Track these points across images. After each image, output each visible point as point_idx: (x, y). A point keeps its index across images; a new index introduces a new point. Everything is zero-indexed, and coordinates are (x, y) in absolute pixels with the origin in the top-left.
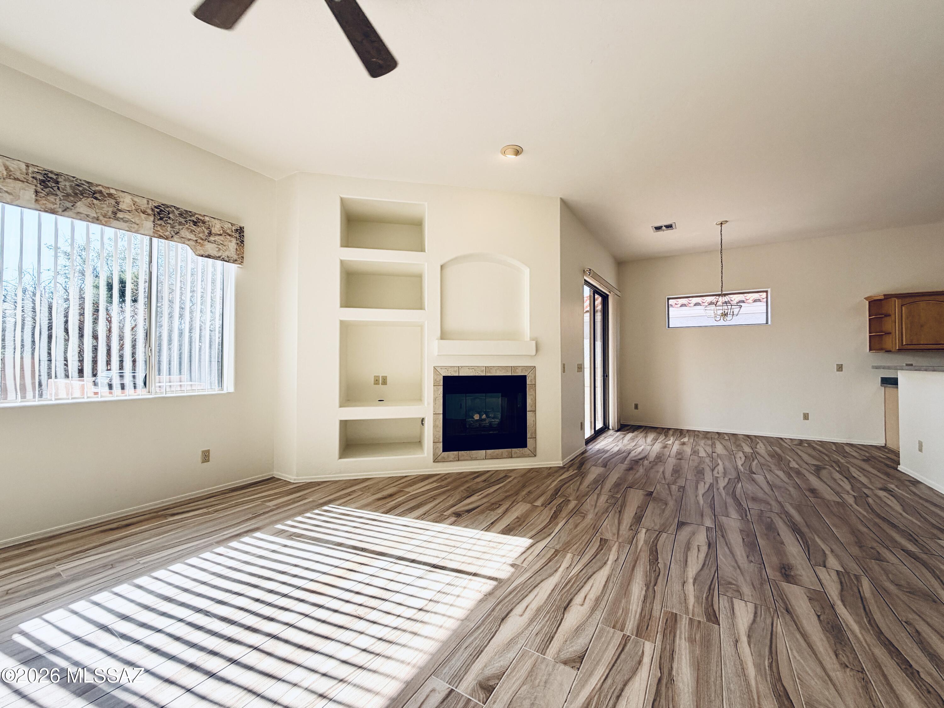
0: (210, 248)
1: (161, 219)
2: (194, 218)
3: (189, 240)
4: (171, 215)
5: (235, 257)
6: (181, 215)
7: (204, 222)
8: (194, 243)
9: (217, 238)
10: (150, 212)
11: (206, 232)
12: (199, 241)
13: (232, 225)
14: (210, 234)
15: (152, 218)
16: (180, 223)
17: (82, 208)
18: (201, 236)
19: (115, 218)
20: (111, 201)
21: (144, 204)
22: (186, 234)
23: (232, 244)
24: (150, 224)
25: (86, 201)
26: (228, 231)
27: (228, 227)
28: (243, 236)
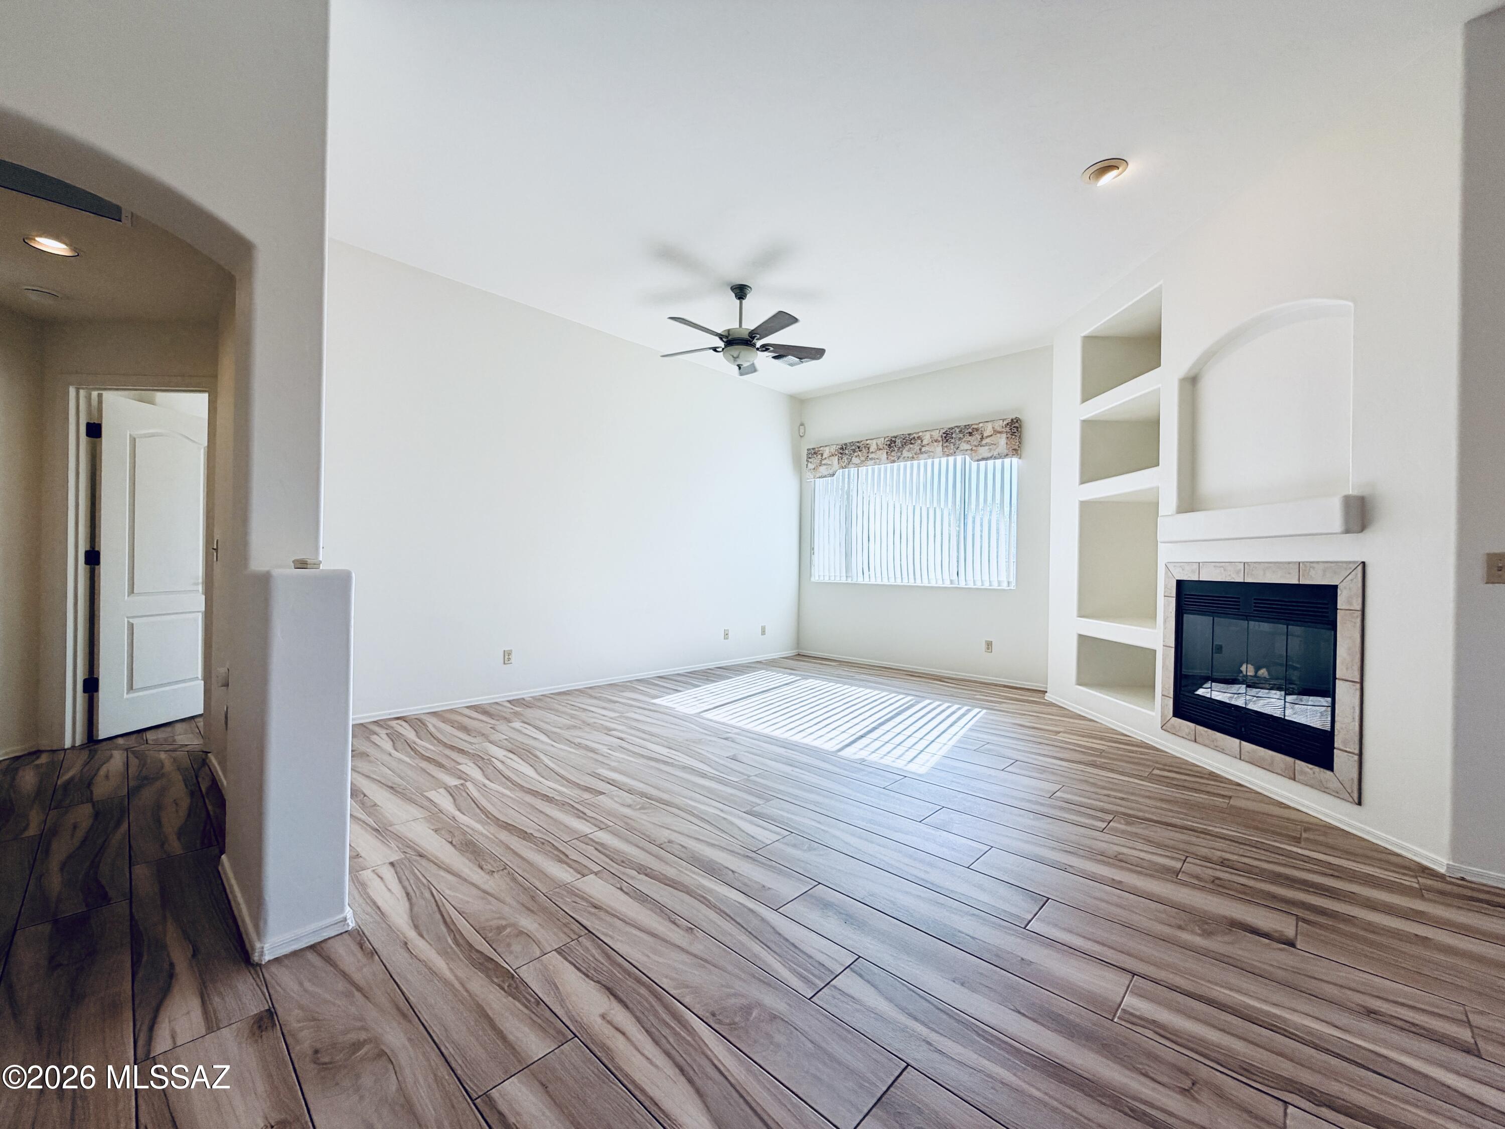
0: (984, 451)
1: (947, 441)
2: (970, 430)
3: (967, 450)
4: (954, 436)
5: (1006, 452)
6: (960, 431)
7: (977, 430)
8: (969, 452)
9: (988, 440)
10: (940, 439)
11: (979, 437)
12: (974, 448)
13: (1004, 421)
14: (982, 438)
15: (941, 443)
16: (960, 439)
17: (905, 453)
18: (975, 443)
19: (921, 453)
20: (919, 441)
21: (937, 435)
22: (964, 446)
23: (1002, 440)
24: (940, 448)
25: (907, 448)
26: (999, 429)
27: (999, 425)
28: (1015, 428)
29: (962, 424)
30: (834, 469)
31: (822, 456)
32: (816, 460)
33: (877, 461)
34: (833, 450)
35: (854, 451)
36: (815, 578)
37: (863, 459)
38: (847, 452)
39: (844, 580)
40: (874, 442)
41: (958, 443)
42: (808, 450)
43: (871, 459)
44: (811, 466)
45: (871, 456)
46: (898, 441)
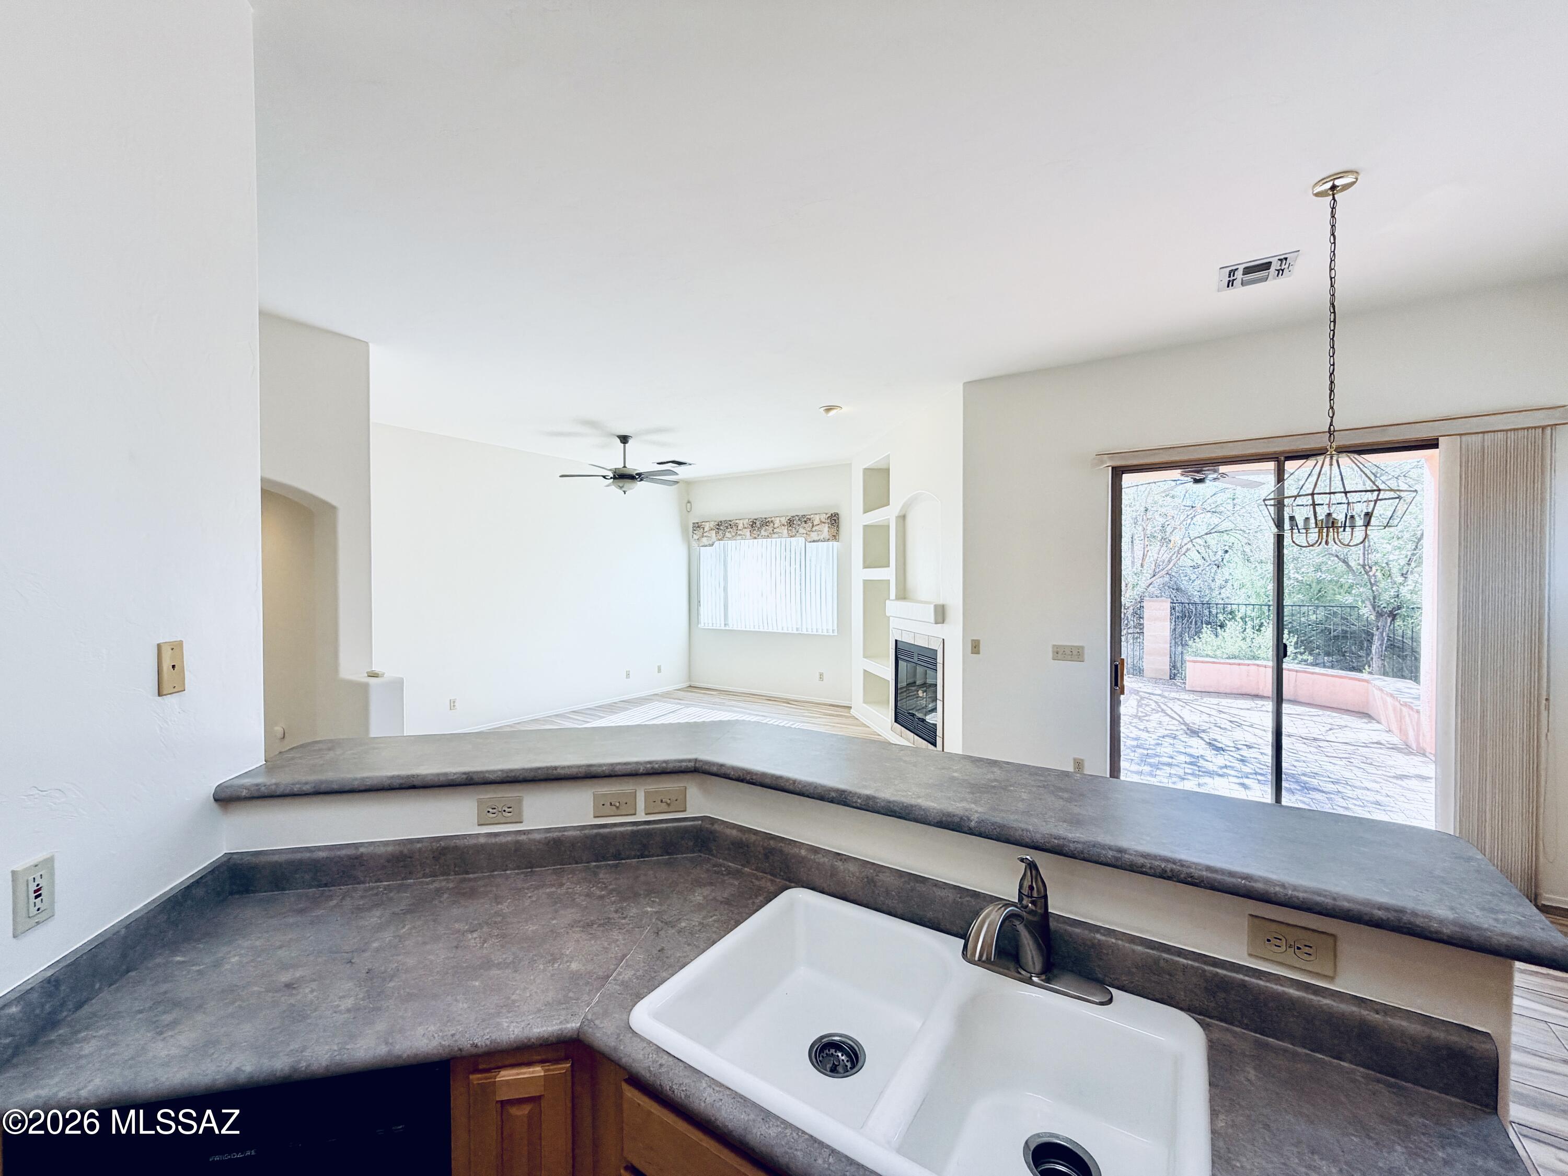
0: (814, 536)
1: (790, 526)
2: (805, 519)
3: (803, 534)
4: (795, 522)
5: (828, 537)
6: (799, 519)
7: (810, 519)
8: (805, 535)
9: (817, 528)
10: (786, 524)
11: (811, 525)
12: (808, 533)
13: (826, 514)
14: (813, 526)
15: (786, 527)
16: (799, 525)
17: (763, 533)
18: (809, 529)
19: (774, 533)
20: (772, 524)
21: (784, 520)
22: (801, 531)
23: (825, 528)
24: (786, 531)
25: (764, 529)
26: (824, 520)
27: (824, 517)
28: (834, 520)
29: (801, 514)
30: (713, 540)
31: (704, 528)
32: (699, 532)
33: (743, 537)
34: (712, 526)
35: (727, 528)
36: (701, 626)
37: (734, 534)
38: (722, 528)
39: (723, 627)
40: (741, 522)
41: (797, 528)
42: (694, 523)
43: (740, 535)
44: (696, 537)
45: (739, 532)
46: (758, 523)
